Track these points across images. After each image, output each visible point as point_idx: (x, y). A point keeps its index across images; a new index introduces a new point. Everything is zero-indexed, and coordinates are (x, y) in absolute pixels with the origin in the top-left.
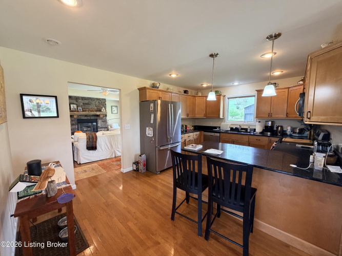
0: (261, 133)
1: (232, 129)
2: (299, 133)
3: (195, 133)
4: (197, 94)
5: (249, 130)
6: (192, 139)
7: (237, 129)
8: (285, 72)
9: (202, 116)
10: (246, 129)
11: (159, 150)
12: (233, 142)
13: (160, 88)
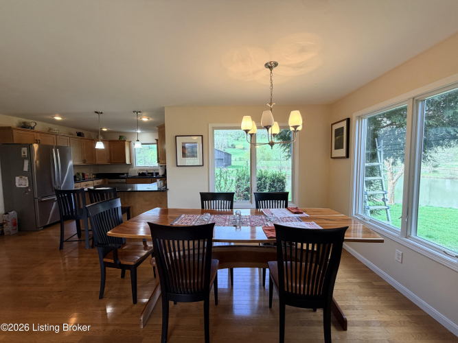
1: (140, 174)
5: (154, 174)
7: (144, 174)
9: (105, 162)
11: (41, 202)
13: (37, 128)
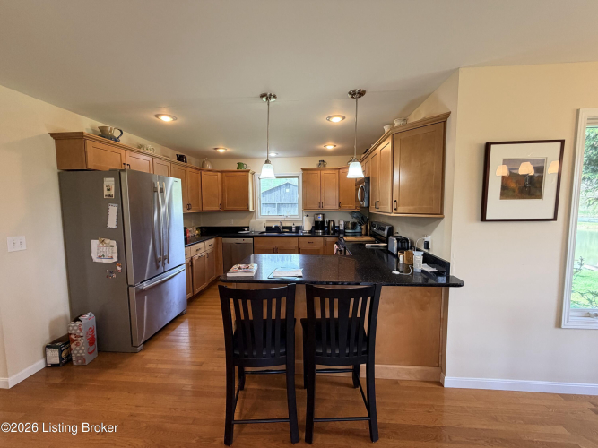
0: (310, 232)
1: (269, 229)
2: (353, 228)
3: (208, 242)
4: (203, 164)
5: (294, 229)
6: (203, 254)
7: (277, 229)
8: (338, 146)
9: (215, 208)
10: (290, 228)
11: (140, 292)
12: (276, 251)
13: (123, 140)
